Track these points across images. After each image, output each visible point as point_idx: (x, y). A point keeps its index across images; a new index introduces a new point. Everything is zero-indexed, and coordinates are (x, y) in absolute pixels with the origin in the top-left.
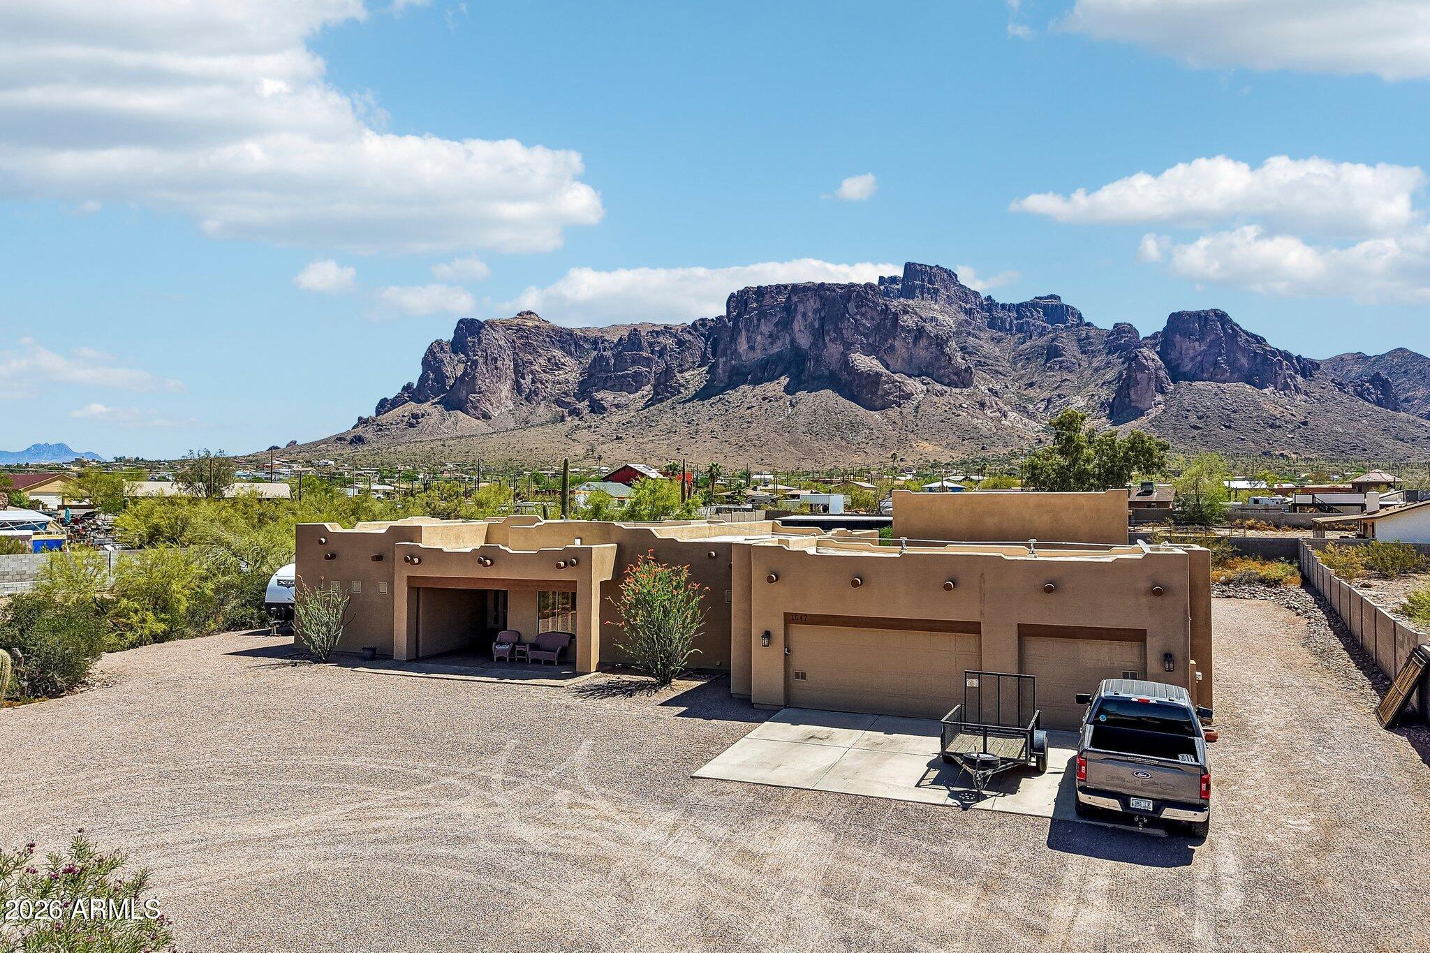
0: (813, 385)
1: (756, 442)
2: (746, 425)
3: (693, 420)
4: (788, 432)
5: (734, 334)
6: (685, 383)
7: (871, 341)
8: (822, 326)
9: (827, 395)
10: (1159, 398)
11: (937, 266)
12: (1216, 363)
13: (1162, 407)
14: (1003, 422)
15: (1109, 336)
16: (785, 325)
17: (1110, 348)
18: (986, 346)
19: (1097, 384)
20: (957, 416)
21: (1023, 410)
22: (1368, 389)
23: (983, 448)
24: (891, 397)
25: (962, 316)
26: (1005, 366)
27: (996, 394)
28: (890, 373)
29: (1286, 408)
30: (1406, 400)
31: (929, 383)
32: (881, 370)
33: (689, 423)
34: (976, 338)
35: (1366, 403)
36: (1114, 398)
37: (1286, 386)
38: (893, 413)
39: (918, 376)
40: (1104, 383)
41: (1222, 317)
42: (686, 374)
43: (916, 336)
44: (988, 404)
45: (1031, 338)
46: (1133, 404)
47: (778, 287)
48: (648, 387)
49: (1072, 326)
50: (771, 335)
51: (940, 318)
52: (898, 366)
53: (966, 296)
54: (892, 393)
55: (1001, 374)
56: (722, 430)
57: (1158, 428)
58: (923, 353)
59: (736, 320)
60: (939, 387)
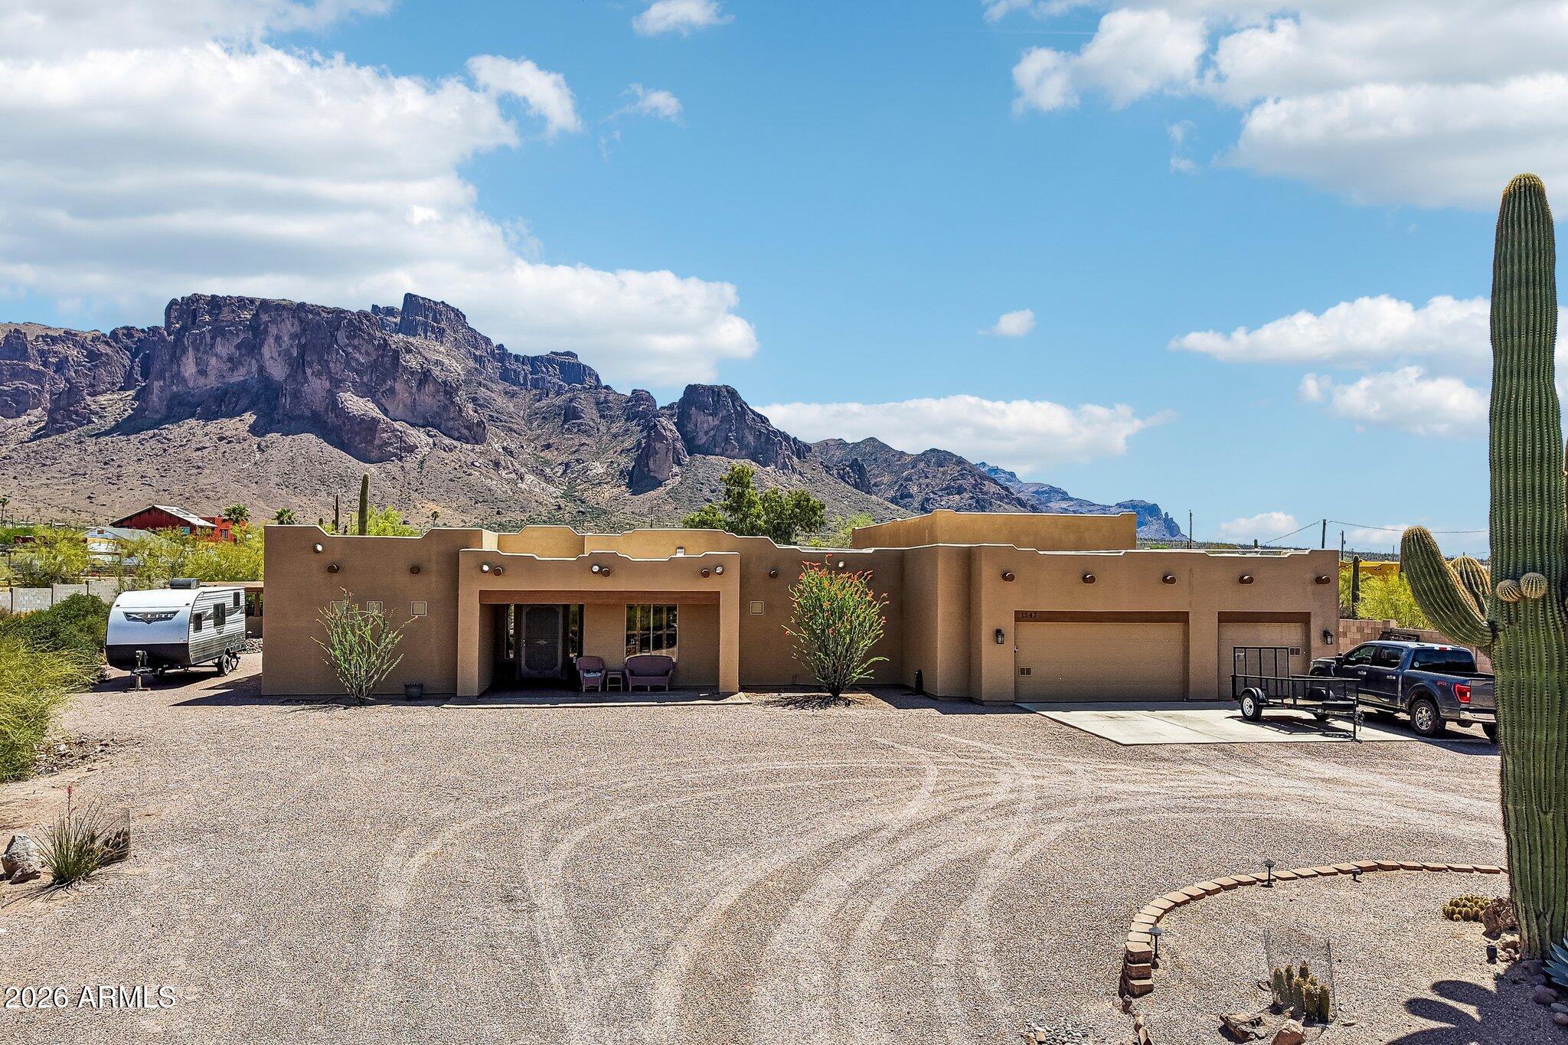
0: (291, 425)
1: (210, 493)
2: (195, 471)
3: (113, 460)
4: (256, 483)
5: (177, 352)
6: (99, 410)
7: (365, 380)
8: (302, 355)
9: (310, 441)
10: (676, 469)
11: (443, 302)
12: (727, 439)
13: (678, 478)
14: (519, 485)
15: (628, 402)
16: (252, 348)
17: (628, 414)
18: (499, 400)
19: (616, 451)
20: (469, 475)
21: (541, 474)
22: (848, 472)
23: (498, 513)
24: (390, 449)
25: (471, 363)
26: (519, 424)
27: (511, 453)
28: (389, 420)
29: (785, 486)
30: (875, 485)
31: (436, 436)
32: (379, 416)
33: (106, 464)
34: (488, 389)
35: (847, 485)
36: (634, 467)
37: (784, 466)
38: (393, 467)
39: (423, 427)
40: (623, 450)
41: (733, 394)
42: (101, 398)
43: (420, 380)
44: (503, 463)
45: (547, 396)
46: (652, 474)
47: (241, 299)
48: (38, 411)
49: (590, 388)
50: (230, 359)
51: (446, 362)
52: (400, 412)
53: (476, 341)
54: (391, 444)
55: (515, 432)
56: (158, 476)
57: (675, 499)
58: (428, 400)
59: (180, 334)
60: (447, 441)
